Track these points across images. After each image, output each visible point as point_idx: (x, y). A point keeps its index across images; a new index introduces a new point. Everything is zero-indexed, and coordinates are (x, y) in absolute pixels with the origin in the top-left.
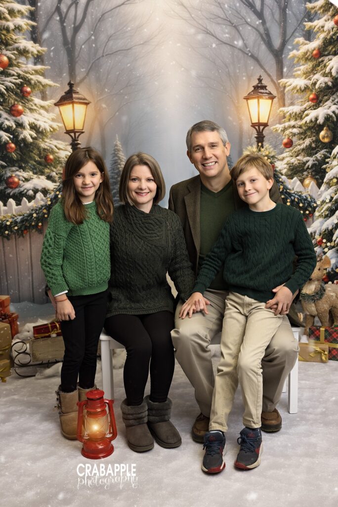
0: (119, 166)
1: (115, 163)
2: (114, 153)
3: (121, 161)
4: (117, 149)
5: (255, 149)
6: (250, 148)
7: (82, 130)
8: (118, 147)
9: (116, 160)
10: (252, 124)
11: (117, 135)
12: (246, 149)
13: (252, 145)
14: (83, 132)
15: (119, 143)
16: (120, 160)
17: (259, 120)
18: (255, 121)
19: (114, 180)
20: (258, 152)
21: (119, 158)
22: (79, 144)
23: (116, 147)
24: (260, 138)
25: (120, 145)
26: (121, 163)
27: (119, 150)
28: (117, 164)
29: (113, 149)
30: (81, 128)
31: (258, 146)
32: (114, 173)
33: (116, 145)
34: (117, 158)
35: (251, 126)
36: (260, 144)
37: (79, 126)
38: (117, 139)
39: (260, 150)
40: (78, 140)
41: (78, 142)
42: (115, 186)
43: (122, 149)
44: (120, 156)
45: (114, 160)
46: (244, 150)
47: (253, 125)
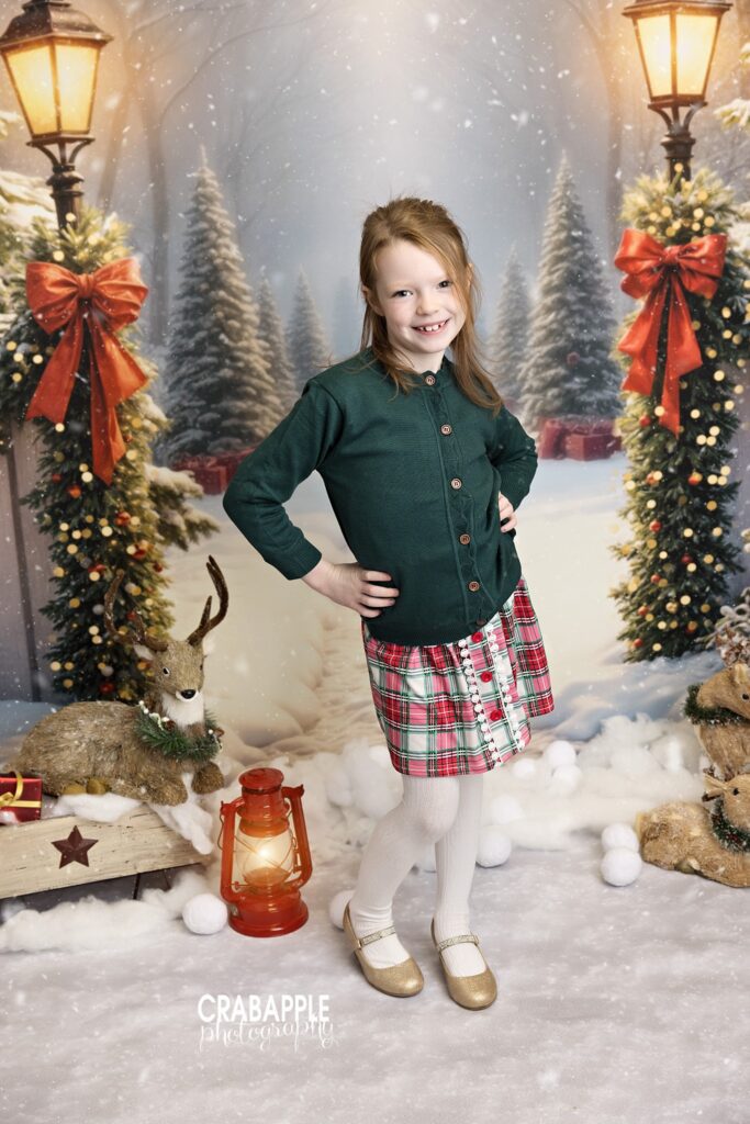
0: (213, 251)
1: (201, 241)
2: (196, 210)
3: (220, 234)
4: (203, 196)
5: (661, 184)
6: (644, 180)
7: (87, 132)
8: (210, 190)
9: (203, 231)
10: (653, 99)
11: (203, 148)
12: (634, 184)
13: (651, 172)
14: (88, 141)
15: (209, 175)
16: (216, 230)
17: (674, 87)
18: (662, 88)
19: (199, 300)
20: (673, 195)
21: (213, 225)
22: (77, 180)
23: (200, 189)
24: (680, 149)
25: (215, 183)
26: (221, 241)
27: (210, 199)
28: (204, 245)
29: (190, 196)
30: (82, 126)
31: (673, 173)
32: (198, 275)
33: (201, 183)
34: (204, 225)
35: (650, 107)
36: (679, 168)
37: (74, 121)
38: (205, 160)
39: (678, 188)
40: (73, 168)
41: (75, 174)
42: (201, 320)
43: (220, 195)
44: (215, 217)
45: (194, 233)
46: (626, 188)
47: (657, 104)
